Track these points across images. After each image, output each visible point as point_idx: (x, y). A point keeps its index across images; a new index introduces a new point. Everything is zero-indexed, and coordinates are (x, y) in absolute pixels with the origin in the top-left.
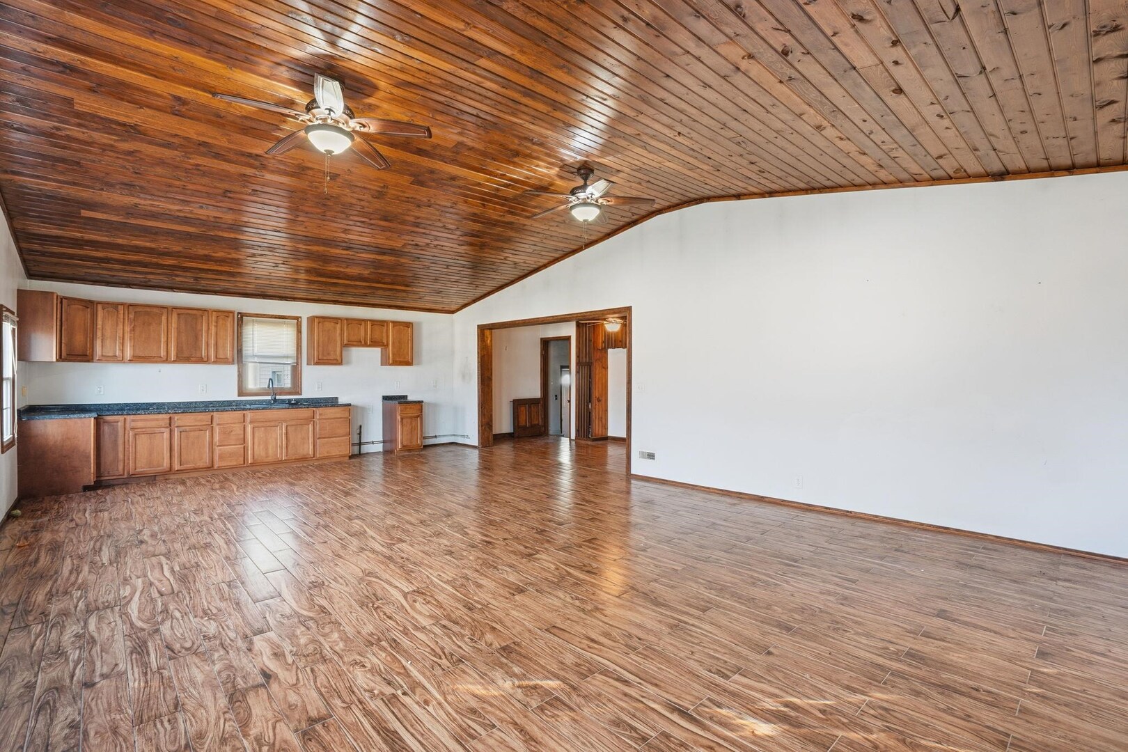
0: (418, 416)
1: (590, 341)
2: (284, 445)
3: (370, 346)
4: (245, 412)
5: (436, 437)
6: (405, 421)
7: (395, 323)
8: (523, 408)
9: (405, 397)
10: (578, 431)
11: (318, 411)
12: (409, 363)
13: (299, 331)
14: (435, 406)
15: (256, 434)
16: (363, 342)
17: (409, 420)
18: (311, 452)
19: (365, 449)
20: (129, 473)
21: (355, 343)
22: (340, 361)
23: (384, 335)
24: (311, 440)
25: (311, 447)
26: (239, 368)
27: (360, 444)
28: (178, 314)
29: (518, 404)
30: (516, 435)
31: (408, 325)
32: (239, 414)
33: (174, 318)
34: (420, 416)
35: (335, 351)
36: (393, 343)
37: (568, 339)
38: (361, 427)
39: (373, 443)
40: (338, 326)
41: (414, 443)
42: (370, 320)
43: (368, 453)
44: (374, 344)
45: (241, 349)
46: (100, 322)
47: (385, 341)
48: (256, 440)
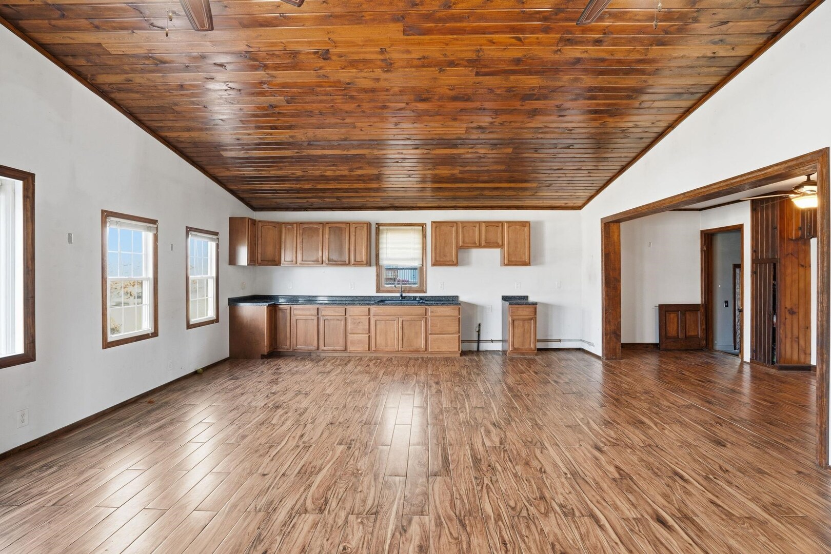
0: (531, 319)
1: (774, 228)
2: (400, 338)
3: (485, 247)
4: (369, 306)
5: (560, 340)
6: (516, 323)
7: (511, 223)
8: (672, 315)
9: (526, 298)
10: (754, 351)
11: (430, 308)
12: (527, 264)
13: (424, 236)
14: (559, 308)
15: (378, 327)
16: (478, 244)
17: (521, 323)
18: (423, 346)
19: (484, 347)
20: (293, 348)
21: (469, 245)
22: (455, 262)
23: (499, 235)
24: (423, 335)
25: (423, 342)
26: (377, 270)
27: (479, 341)
28: (329, 228)
29: (665, 311)
30: (663, 346)
31: (525, 224)
32: (365, 308)
33: (327, 231)
34: (534, 318)
35: (451, 253)
36: (509, 243)
37: (739, 229)
38: (479, 325)
39: (492, 341)
40: (454, 229)
41: (527, 346)
42: (485, 222)
43: (486, 351)
44: (489, 244)
45: (378, 254)
46: (283, 237)
47: (500, 241)
48: (378, 331)
